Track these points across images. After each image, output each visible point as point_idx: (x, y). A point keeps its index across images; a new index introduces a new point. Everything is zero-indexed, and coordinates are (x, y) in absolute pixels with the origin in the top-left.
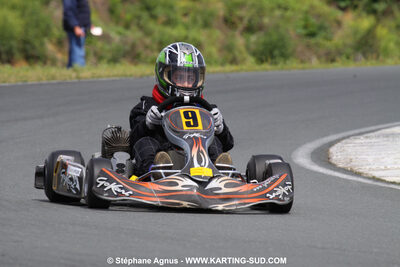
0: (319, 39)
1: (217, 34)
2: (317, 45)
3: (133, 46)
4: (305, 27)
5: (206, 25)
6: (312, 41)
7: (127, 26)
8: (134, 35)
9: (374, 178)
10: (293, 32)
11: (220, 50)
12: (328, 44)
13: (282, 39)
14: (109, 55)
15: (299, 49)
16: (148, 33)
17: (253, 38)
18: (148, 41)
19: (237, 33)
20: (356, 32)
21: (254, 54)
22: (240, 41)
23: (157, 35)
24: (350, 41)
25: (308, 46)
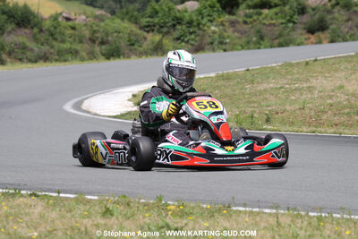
0: (136, 47)
1: (86, 46)
2: (135, 49)
3: (45, 54)
4: (129, 41)
5: (81, 42)
6: (132, 47)
7: (42, 44)
8: (45, 48)
9: (96, 114)
10: (123, 44)
11: (88, 54)
12: (140, 49)
13: (117, 47)
14: (33, 59)
15: (126, 51)
16: (52, 47)
17: (104, 47)
18: (52, 51)
19: (96, 45)
20: (153, 43)
21: (104, 55)
22: (97, 49)
23: (56, 48)
24: (150, 47)
25: (130, 50)
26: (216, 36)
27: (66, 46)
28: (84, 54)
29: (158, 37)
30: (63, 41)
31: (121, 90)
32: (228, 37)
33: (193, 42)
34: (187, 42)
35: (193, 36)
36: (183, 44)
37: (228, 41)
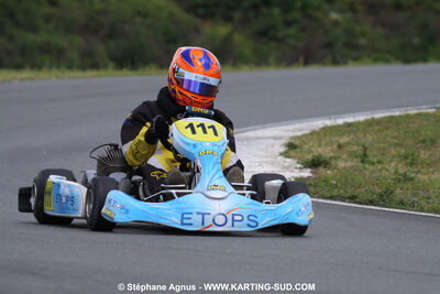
26: (339, 32)
27: (40, 38)
28: (74, 56)
29: (223, 30)
30: (33, 29)
31: (251, 134)
32: (363, 34)
33: (292, 42)
34: (281, 41)
35: (292, 31)
36: (273, 44)
37: (363, 41)
